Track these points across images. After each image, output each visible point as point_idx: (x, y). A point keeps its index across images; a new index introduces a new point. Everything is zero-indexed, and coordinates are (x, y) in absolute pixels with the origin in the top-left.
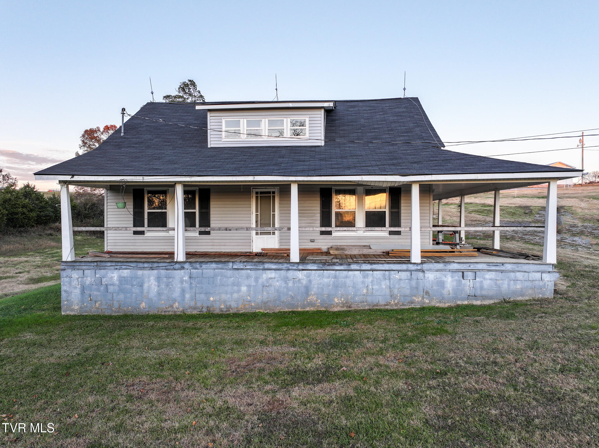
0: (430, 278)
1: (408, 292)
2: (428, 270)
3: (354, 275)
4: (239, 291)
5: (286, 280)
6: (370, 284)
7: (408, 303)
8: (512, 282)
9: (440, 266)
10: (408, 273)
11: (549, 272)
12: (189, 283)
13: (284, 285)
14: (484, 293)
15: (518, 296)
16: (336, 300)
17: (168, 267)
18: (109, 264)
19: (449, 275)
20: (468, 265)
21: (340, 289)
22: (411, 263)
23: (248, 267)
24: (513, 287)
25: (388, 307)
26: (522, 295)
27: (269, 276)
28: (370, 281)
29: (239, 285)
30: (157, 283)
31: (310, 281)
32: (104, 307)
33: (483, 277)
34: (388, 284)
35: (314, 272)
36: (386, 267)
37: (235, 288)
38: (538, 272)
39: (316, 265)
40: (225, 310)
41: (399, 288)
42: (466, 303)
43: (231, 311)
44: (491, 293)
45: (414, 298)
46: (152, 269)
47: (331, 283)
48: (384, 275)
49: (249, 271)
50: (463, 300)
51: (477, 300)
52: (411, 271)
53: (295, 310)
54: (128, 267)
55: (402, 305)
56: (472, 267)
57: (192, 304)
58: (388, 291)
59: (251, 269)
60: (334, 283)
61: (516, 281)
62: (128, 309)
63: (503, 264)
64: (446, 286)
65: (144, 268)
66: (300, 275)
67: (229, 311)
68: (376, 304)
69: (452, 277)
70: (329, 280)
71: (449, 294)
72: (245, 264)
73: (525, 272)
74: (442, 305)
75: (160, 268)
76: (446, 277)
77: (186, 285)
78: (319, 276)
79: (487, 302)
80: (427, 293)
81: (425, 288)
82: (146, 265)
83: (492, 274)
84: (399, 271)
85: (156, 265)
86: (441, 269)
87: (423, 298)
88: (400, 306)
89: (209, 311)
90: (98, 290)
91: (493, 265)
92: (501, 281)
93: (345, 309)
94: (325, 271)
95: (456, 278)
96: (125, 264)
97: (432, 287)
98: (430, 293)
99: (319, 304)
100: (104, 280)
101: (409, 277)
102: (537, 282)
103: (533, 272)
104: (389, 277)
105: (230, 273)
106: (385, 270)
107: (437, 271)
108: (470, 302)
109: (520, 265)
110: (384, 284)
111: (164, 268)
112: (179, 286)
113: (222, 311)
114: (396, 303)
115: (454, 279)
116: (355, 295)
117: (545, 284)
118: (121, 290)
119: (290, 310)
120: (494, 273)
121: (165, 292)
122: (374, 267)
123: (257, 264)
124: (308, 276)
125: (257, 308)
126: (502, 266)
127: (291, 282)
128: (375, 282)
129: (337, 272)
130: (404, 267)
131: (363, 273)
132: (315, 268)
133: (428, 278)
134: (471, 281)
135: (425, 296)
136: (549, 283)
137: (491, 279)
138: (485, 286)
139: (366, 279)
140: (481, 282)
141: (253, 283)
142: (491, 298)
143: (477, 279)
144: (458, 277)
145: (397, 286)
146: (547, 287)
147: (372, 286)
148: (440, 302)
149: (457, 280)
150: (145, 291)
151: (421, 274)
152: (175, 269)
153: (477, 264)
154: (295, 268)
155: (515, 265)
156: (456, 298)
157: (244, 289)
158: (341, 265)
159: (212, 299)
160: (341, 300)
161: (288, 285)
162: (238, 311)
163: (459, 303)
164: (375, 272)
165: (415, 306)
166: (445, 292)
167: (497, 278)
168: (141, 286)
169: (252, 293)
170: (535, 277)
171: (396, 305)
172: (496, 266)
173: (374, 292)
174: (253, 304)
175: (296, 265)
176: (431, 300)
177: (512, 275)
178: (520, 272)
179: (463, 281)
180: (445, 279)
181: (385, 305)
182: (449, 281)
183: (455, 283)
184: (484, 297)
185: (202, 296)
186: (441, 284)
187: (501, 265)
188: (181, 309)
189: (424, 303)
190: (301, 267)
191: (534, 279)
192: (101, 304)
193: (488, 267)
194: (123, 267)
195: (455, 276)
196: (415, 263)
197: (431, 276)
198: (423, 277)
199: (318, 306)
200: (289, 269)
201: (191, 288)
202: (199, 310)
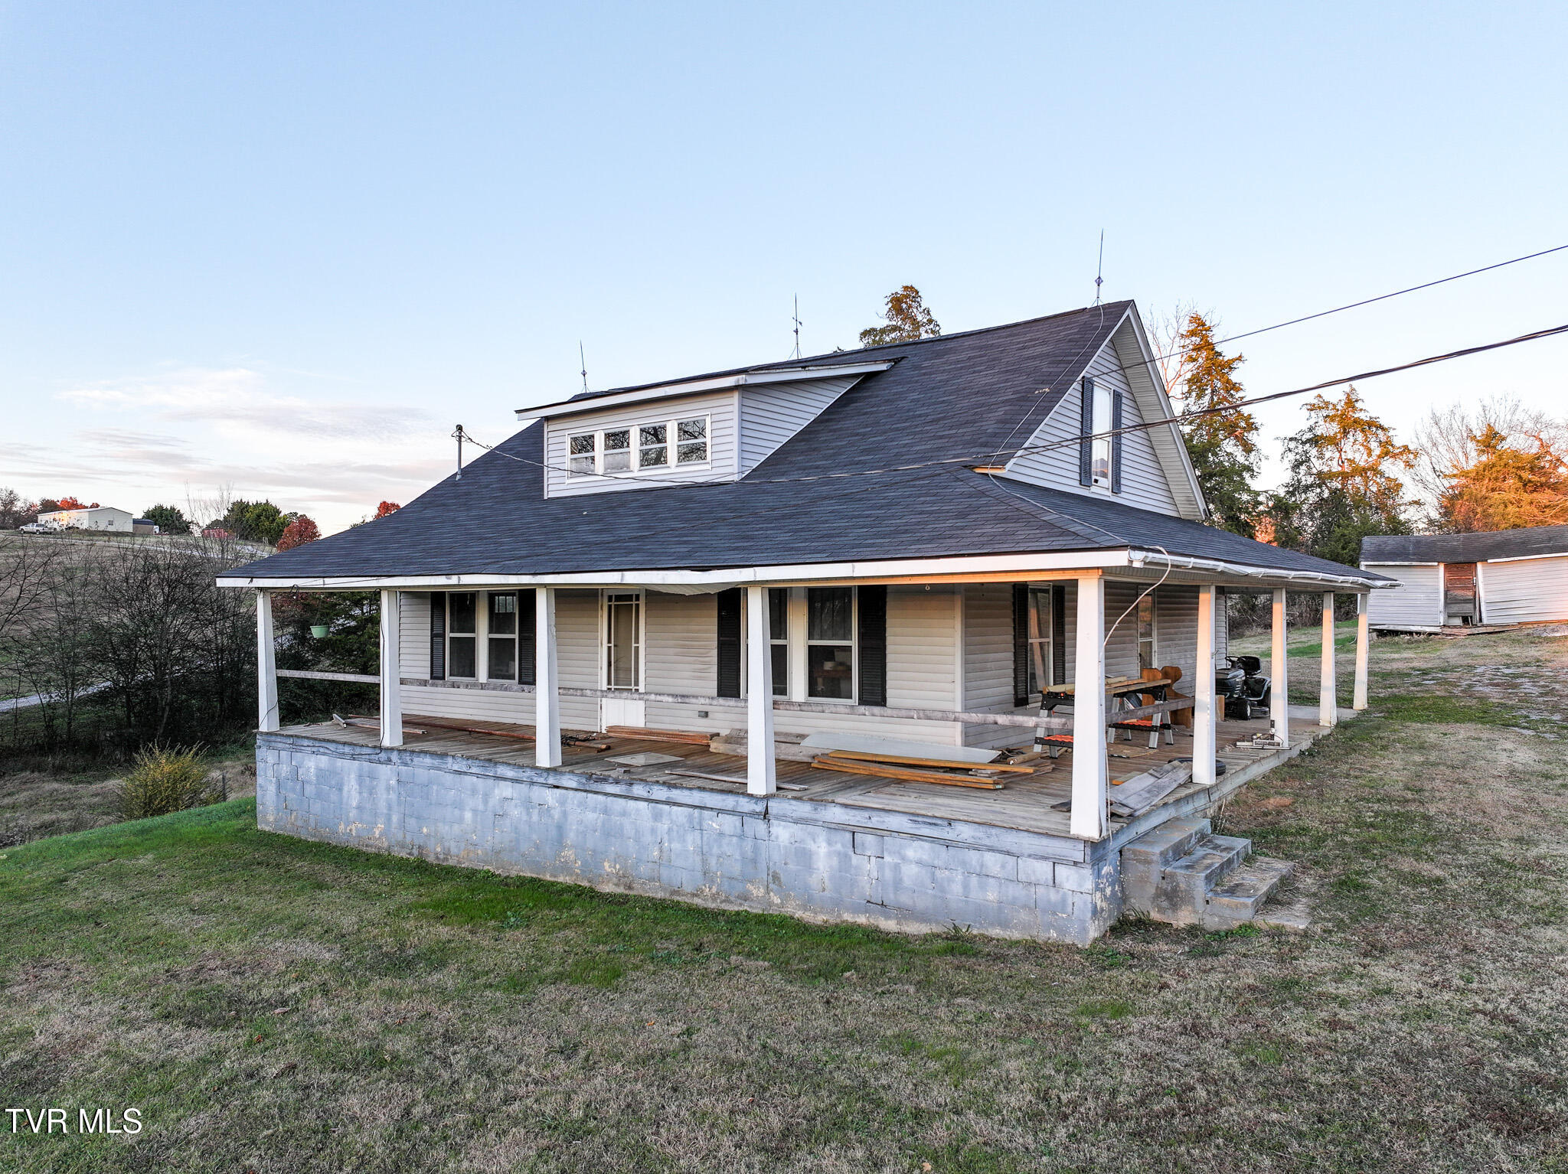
0: (781, 839)
1: (736, 869)
2: (777, 818)
3: (638, 810)
4: (461, 820)
5: (528, 804)
6: (666, 837)
7: (738, 897)
8: (974, 879)
9: (804, 809)
10: (735, 820)
11: (1075, 863)
12: (397, 793)
13: (525, 818)
14: (905, 899)
15: (992, 925)
16: (606, 865)
17: (373, 757)
18: (306, 742)
19: (822, 835)
20: (866, 814)
21: (613, 839)
22: (745, 794)
23: (474, 770)
24: (975, 895)
25: (698, 901)
26: (1004, 925)
27: (504, 795)
28: (666, 831)
29: (459, 805)
30: (358, 787)
31: (565, 814)
32: (299, 823)
33: (899, 853)
34: (699, 842)
35: (571, 793)
36: (697, 797)
37: (457, 812)
38: (1045, 858)
39: (576, 779)
40: (442, 857)
41: (719, 857)
42: (862, 920)
43: (451, 862)
44: (922, 903)
45: (750, 887)
46: (353, 758)
47: (599, 823)
48: (690, 818)
49: (475, 779)
50: (856, 910)
51: (888, 917)
52: (742, 815)
53: (541, 877)
54: (327, 751)
55: (724, 901)
56: (877, 820)
57: (400, 836)
58: (698, 859)
59: (477, 775)
60: (603, 825)
61: (985, 878)
62: (325, 834)
63: (950, 822)
64: (815, 867)
65: (342, 755)
66: (550, 797)
67: (447, 859)
68: (676, 889)
69: (829, 843)
70: (595, 815)
71: (824, 890)
72: (470, 762)
73: (1008, 853)
74: (807, 916)
75: (364, 757)
76: (814, 840)
77: (393, 796)
78: (580, 804)
79: (914, 928)
80: (776, 878)
81: (771, 864)
82: (347, 749)
83: (922, 848)
84: (720, 811)
85: (358, 750)
86: (807, 818)
87: (768, 890)
88: (721, 903)
89: (420, 854)
90: (294, 790)
91: (924, 823)
92: (947, 872)
93: (621, 890)
94: (590, 795)
95: (839, 847)
96: (323, 744)
97: (785, 864)
98: (782, 880)
99: (578, 871)
100: (300, 771)
101: (739, 831)
102: (1041, 890)
103: (1030, 856)
104: (700, 824)
105: (449, 778)
106: (696, 807)
107: (797, 821)
108: (872, 921)
109: (994, 831)
110: (692, 840)
111: (367, 757)
112: (385, 796)
113: (437, 858)
114: (714, 895)
115: (833, 848)
116: (639, 860)
117: (1064, 901)
118: (319, 795)
119: (534, 876)
120: (927, 845)
121: (367, 806)
122: (674, 796)
123: (487, 765)
124: (562, 802)
125: (485, 862)
126: (948, 829)
127: (536, 811)
128: (675, 833)
129: (611, 798)
130: (729, 802)
131: (653, 808)
132: (574, 785)
133: (777, 837)
134: (873, 859)
135: (771, 886)
136: (1077, 899)
137: (919, 863)
138: (907, 882)
139: (659, 825)
140: (896, 868)
141: (481, 807)
142: (922, 917)
143: (888, 859)
144: (843, 845)
145: (715, 850)
146: (1070, 909)
147: (670, 842)
148: (805, 909)
149: (839, 853)
150: (345, 800)
151: (761, 826)
152: (380, 762)
153: (887, 814)
154: (541, 780)
155: (981, 828)
156: (838, 904)
157: (468, 815)
158: (617, 783)
159: (425, 830)
160: (615, 867)
161: (531, 818)
162: (459, 862)
163: (848, 917)
164: (675, 808)
165: (751, 907)
166: (814, 881)
167: (936, 863)
168: (340, 790)
169: (479, 827)
170: (1034, 872)
171: (714, 898)
172: (932, 827)
173: (673, 857)
174: (480, 852)
175: (545, 774)
176: (785, 898)
177: (973, 856)
178: (993, 851)
179: (855, 860)
180: (812, 846)
181: (694, 895)
182: (822, 854)
183: (835, 862)
184: (905, 913)
185: (412, 823)
186: (805, 857)
187: (946, 823)
188: (386, 845)
189: (771, 904)
190: (551, 781)
191: (1033, 879)
192: (296, 818)
193: (914, 826)
194: (322, 750)
195: (836, 843)
196: (752, 795)
197: (783, 833)
198: (767, 834)
199: (577, 875)
200: (532, 783)
201: (399, 804)
202: (409, 851)
